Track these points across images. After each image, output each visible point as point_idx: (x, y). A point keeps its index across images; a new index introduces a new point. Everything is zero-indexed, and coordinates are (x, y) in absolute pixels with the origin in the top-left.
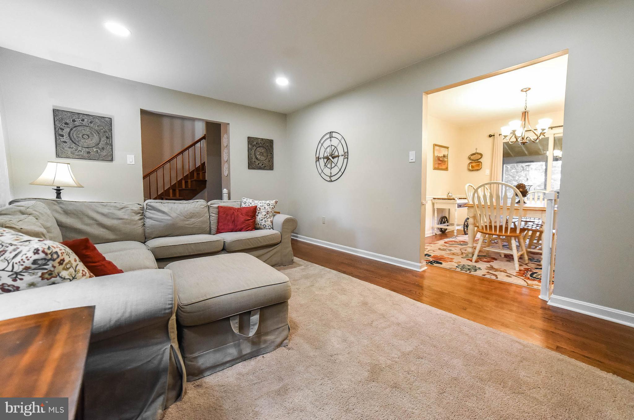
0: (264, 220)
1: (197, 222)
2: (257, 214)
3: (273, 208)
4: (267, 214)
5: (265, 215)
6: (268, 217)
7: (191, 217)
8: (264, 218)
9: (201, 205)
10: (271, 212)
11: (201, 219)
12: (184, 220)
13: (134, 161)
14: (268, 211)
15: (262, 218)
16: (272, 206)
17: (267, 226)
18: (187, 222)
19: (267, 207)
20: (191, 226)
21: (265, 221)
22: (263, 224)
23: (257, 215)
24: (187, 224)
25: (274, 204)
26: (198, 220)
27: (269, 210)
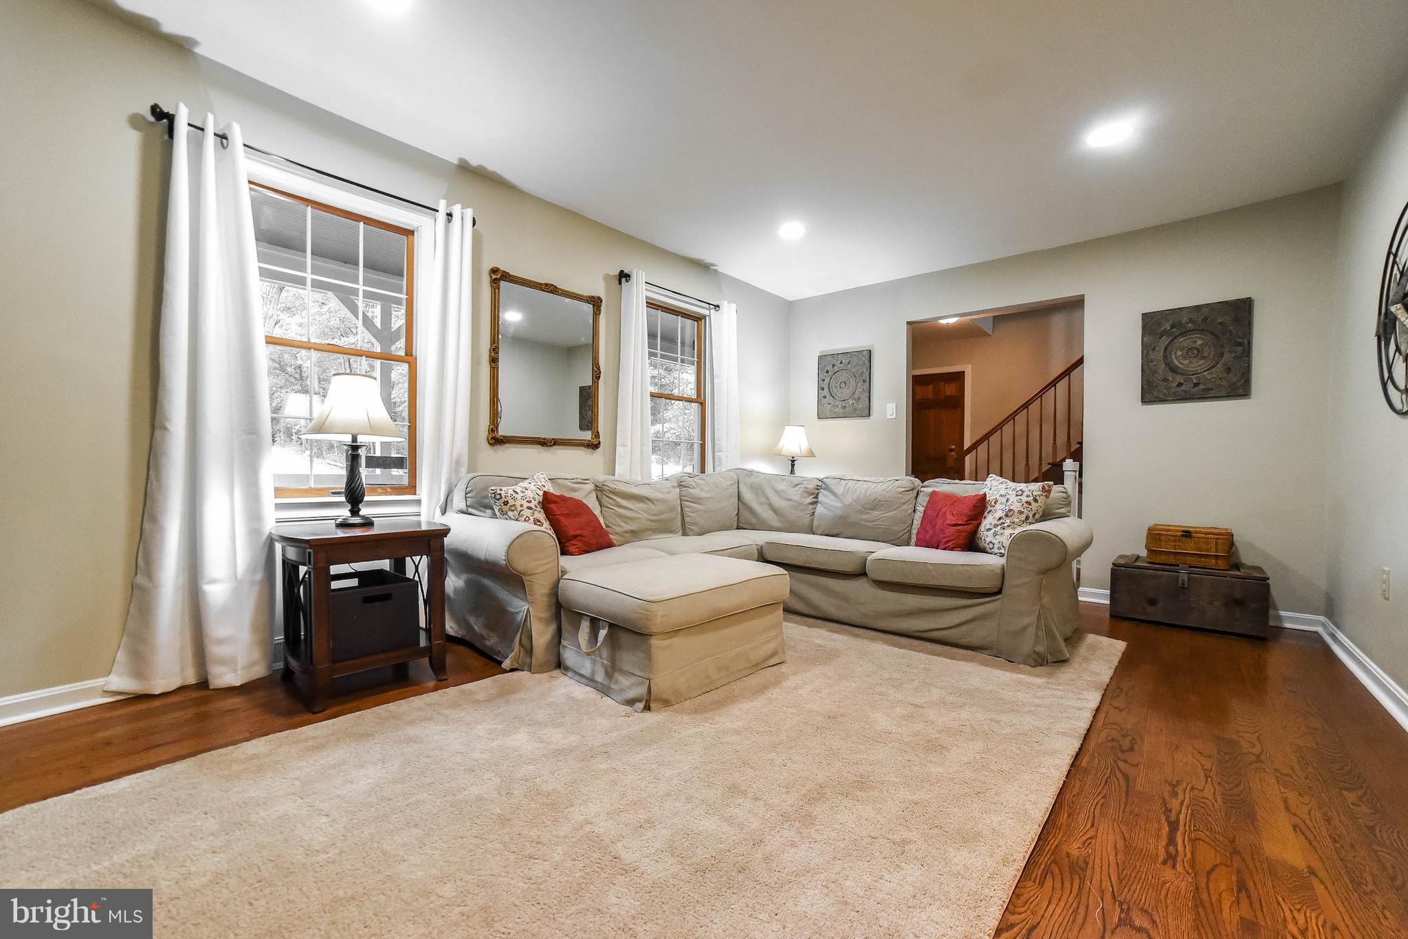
0: (993, 531)
1: (882, 519)
2: (986, 514)
3: (1028, 503)
4: (1007, 516)
5: (1000, 519)
6: (1006, 525)
7: (873, 509)
8: (996, 526)
9: (899, 487)
10: (1021, 512)
11: (893, 512)
12: (860, 512)
13: (895, 413)
14: (1010, 510)
15: (991, 524)
16: (1028, 496)
17: (996, 546)
18: (864, 517)
19: (1013, 498)
20: (871, 524)
21: (995, 534)
22: (988, 540)
23: (985, 517)
24: (864, 520)
25: (1035, 493)
26: (883, 516)
27: (1016, 507)
